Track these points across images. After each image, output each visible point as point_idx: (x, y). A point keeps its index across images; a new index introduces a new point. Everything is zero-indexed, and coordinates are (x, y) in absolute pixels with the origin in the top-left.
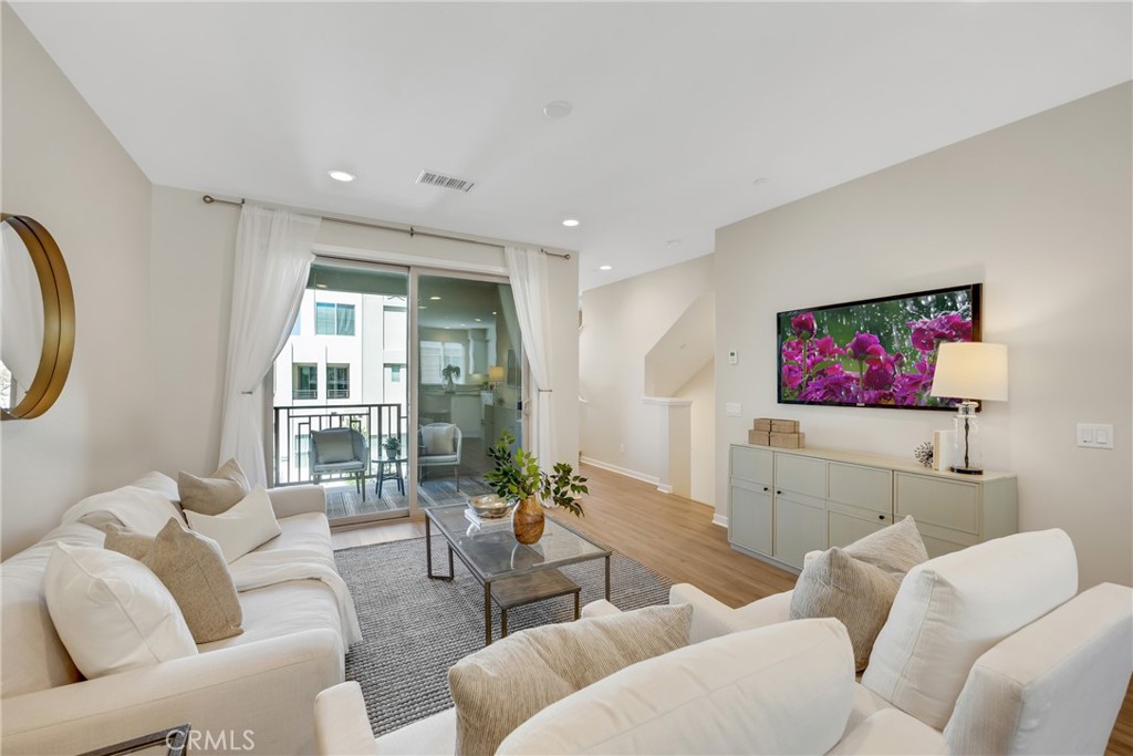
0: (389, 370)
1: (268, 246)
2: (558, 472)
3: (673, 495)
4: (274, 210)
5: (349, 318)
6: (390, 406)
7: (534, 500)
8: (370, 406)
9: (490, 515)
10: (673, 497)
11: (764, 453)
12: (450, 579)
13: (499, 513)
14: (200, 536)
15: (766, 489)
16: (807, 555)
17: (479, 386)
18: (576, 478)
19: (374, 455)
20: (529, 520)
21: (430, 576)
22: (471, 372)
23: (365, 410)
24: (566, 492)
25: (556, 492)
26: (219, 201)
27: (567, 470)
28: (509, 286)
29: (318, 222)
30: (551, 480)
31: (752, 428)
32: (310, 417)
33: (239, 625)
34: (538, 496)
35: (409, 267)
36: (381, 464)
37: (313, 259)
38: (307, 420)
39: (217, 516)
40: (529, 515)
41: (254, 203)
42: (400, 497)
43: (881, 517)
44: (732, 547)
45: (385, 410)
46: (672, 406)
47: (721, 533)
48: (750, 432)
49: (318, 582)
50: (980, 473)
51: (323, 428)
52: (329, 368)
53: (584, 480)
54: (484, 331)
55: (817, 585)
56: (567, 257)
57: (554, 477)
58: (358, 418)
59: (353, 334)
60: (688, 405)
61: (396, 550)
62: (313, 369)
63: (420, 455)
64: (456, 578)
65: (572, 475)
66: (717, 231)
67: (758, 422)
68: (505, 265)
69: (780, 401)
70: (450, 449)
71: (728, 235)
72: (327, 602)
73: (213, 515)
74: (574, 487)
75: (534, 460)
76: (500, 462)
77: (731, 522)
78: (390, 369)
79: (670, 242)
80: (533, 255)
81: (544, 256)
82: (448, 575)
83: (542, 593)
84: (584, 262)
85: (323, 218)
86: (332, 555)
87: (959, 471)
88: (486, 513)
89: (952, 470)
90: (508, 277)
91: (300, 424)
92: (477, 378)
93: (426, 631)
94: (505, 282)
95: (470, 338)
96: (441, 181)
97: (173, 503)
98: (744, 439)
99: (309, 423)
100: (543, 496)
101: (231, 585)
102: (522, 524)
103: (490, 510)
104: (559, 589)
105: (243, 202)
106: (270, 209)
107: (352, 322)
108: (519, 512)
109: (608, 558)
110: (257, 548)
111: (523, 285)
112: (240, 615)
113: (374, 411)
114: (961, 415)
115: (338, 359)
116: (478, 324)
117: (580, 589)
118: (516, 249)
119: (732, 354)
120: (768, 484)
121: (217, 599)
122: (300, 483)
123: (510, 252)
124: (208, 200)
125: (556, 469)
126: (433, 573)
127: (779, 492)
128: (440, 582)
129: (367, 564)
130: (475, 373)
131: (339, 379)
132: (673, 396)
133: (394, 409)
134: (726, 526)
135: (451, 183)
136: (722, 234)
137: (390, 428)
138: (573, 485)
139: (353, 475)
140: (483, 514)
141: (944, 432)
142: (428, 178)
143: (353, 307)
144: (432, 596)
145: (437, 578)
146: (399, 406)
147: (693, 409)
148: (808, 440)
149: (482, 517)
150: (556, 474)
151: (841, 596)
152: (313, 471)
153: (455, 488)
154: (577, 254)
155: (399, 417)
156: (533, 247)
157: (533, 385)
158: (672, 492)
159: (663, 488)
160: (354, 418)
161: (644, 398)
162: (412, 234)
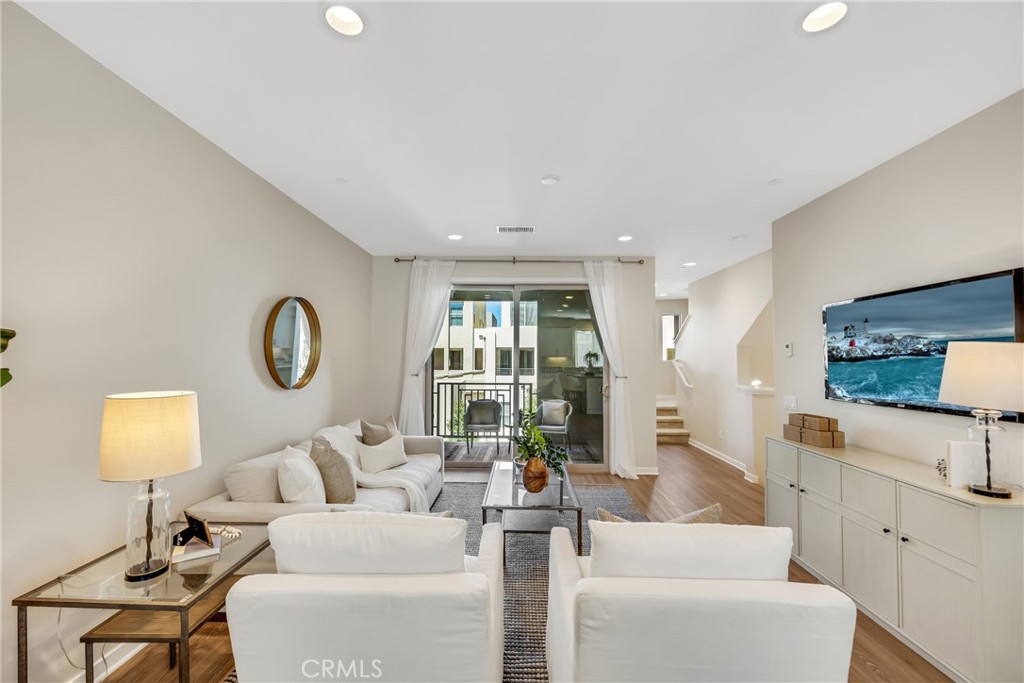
1: (426, 283)
3: (757, 485)
4: (429, 260)
7: (536, 460)
8: (510, 384)
11: (790, 449)
15: (792, 486)
23: (507, 387)
26: (403, 260)
28: (587, 292)
31: (787, 422)
35: (513, 285)
37: (452, 288)
41: (421, 258)
43: (886, 531)
46: (755, 395)
49: (403, 491)
50: (1004, 496)
56: (641, 262)
66: (773, 225)
67: (793, 418)
68: (585, 276)
69: (826, 396)
73: (371, 445)
79: (733, 238)
80: (609, 266)
81: (621, 265)
85: (457, 261)
87: (980, 492)
89: (969, 488)
90: (587, 285)
94: (585, 289)
96: (511, 230)
97: (357, 437)
98: (781, 434)
99: (472, 395)
105: (415, 258)
106: (427, 260)
110: (391, 468)
111: (599, 290)
114: (978, 425)
118: (594, 262)
119: (787, 346)
120: (795, 482)
123: (589, 265)
124: (397, 260)
127: (802, 491)
135: (519, 229)
141: (956, 443)
142: (503, 230)
146: (531, 385)
152: (466, 428)
154: (652, 259)
155: (531, 392)
156: (608, 258)
157: (611, 372)
158: (757, 482)
159: (749, 477)
160: (500, 393)
161: (737, 385)
162: (514, 261)
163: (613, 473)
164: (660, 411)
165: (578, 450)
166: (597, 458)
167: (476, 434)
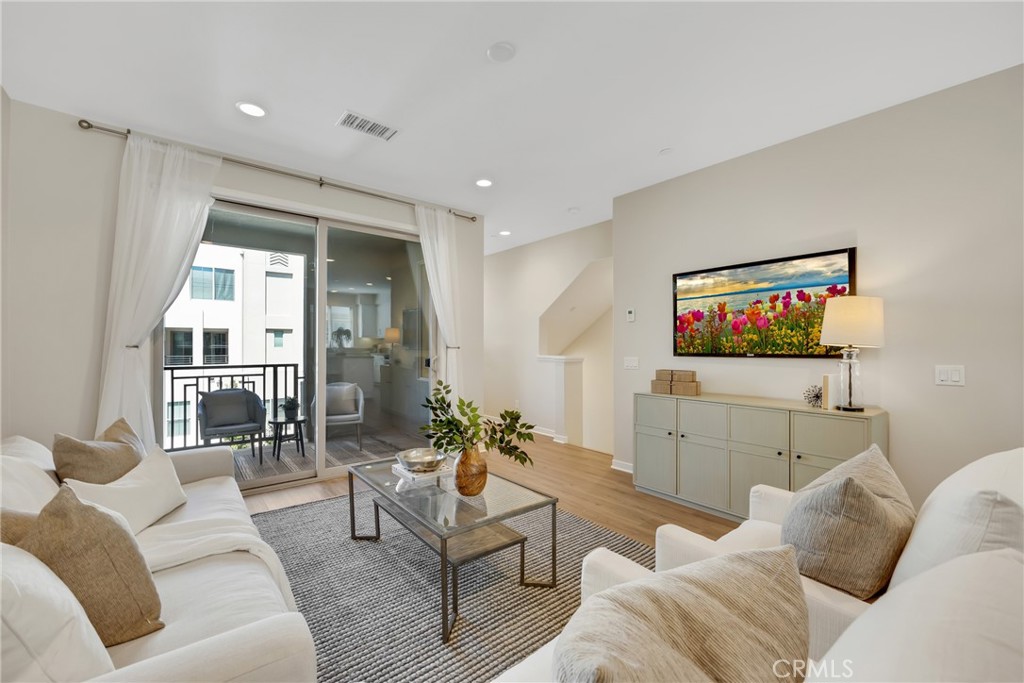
0: (271, 335)
1: (159, 184)
2: (505, 419)
3: (569, 445)
5: (228, 283)
6: (286, 366)
7: (477, 450)
8: (264, 366)
9: (422, 469)
10: (568, 447)
11: (668, 402)
12: (376, 539)
13: (431, 467)
14: (102, 509)
15: (670, 434)
16: (754, 489)
17: (369, 349)
18: (523, 425)
19: (269, 417)
20: (474, 470)
21: (354, 537)
22: (360, 335)
23: (260, 370)
24: (510, 441)
25: (501, 441)
26: (98, 128)
27: (515, 417)
28: (418, 245)
29: (218, 163)
30: (497, 428)
31: (655, 379)
32: (197, 378)
33: (157, 618)
34: (481, 447)
35: (317, 219)
36: (277, 426)
37: (211, 205)
38: (194, 381)
39: (108, 485)
40: (473, 465)
41: (142, 136)
42: (300, 458)
43: (780, 454)
44: (637, 489)
45: (281, 370)
46: (567, 363)
47: (625, 478)
48: (652, 381)
49: (246, 555)
50: (861, 410)
51: (212, 390)
52: (207, 335)
53: (531, 427)
54: (374, 296)
55: (822, 516)
56: (473, 219)
57: (500, 425)
58: (251, 379)
59: (232, 299)
60: (580, 362)
61: (309, 512)
62: (188, 335)
63: (327, 415)
64: (382, 537)
65: (521, 422)
66: (615, 199)
67: (659, 373)
68: (415, 223)
69: (676, 353)
70: (352, 408)
71: (625, 203)
72: (263, 577)
73: (104, 483)
74: (520, 435)
75: (476, 409)
76: (438, 412)
77: (636, 468)
78: (273, 335)
79: (570, 209)
80: (442, 215)
81: (453, 217)
82: (374, 534)
83: (490, 546)
84: (488, 226)
85: (224, 159)
86: (250, 520)
87: (845, 409)
88: (419, 467)
89: (838, 408)
90: (418, 236)
91: (185, 386)
92: (367, 341)
93: (363, 597)
94: (414, 240)
95: (359, 302)
96: (362, 126)
98: (647, 389)
99: (197, 385)
100: (487, 446)
101: (144, 567)
102: (466, 476)
103: (422, 464)
104: (505, 540)
105: (129, 132)
106: (162, 143)
107: (232, 287)
108: (462, 463)
109: (554, 505)
110: (158, 521)
111: (432, 244)
112: (158, 605)
113: (270, 371)
114: (845, 360)
115: (215, 324)
116: (369, 289)
117: (526, 539)
118: (426, 208)
119: (630, 312)
120: (673, 429)
121: (128, 587)
122: (185, 448)
123: (420, 210)
124: (85, 125)
125: (503, 417)
126: (357, 533)
127: (683, 436)
128: (365, 542)
129: (279, 529)
130: (363, 336)
131: (217, 343)
132: (560, 354)
133: (291, 370)
134: (631, 472)
135: (374, 129)
136: (621, 202)
137: (287, 390)
138: (519, 433)
139: (248, 437)
140: (415, 468)
141: (831, 375)
142: (350, 120)
143: (232, 272)
144: (360, 559)
145: (362, 538)
146: (296, 366)
147: (585, 366)
148: (704, 388)
149: (414, 471)
150: (502, 422)
151: (853, 525)
153: (358, 448)
154: (482, 217)
155: (296, 378)
156: (442, 207)
158: (567, 442)
159: (559, 439)
160: (246, 379)
161: (539, 356)
162: (321, 184)
165: (369, 442)
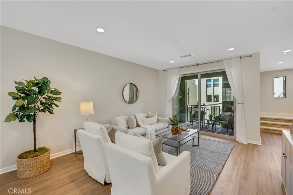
4: (172, 69)
15: (284, 154)
23: (211, 107)
35: (198, 73)
37: (179, 76)
41: (170, 69)
45: (216, 107)
56: (250, 56)
68: (223, 66)
85: (179, 68)
90: (225, 69)
124: (164, 70)
127: (286, 157)
156: (234, 57)
157: (236, 102)
160: (208, 109)
162: (197, 65)
163: (237, 140)
164: (262, 119)
166: (232, 134)
167: (193, 121)
